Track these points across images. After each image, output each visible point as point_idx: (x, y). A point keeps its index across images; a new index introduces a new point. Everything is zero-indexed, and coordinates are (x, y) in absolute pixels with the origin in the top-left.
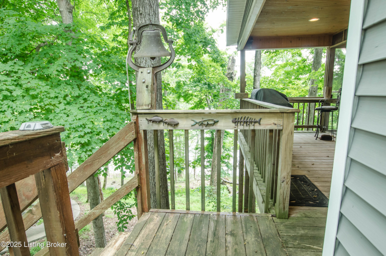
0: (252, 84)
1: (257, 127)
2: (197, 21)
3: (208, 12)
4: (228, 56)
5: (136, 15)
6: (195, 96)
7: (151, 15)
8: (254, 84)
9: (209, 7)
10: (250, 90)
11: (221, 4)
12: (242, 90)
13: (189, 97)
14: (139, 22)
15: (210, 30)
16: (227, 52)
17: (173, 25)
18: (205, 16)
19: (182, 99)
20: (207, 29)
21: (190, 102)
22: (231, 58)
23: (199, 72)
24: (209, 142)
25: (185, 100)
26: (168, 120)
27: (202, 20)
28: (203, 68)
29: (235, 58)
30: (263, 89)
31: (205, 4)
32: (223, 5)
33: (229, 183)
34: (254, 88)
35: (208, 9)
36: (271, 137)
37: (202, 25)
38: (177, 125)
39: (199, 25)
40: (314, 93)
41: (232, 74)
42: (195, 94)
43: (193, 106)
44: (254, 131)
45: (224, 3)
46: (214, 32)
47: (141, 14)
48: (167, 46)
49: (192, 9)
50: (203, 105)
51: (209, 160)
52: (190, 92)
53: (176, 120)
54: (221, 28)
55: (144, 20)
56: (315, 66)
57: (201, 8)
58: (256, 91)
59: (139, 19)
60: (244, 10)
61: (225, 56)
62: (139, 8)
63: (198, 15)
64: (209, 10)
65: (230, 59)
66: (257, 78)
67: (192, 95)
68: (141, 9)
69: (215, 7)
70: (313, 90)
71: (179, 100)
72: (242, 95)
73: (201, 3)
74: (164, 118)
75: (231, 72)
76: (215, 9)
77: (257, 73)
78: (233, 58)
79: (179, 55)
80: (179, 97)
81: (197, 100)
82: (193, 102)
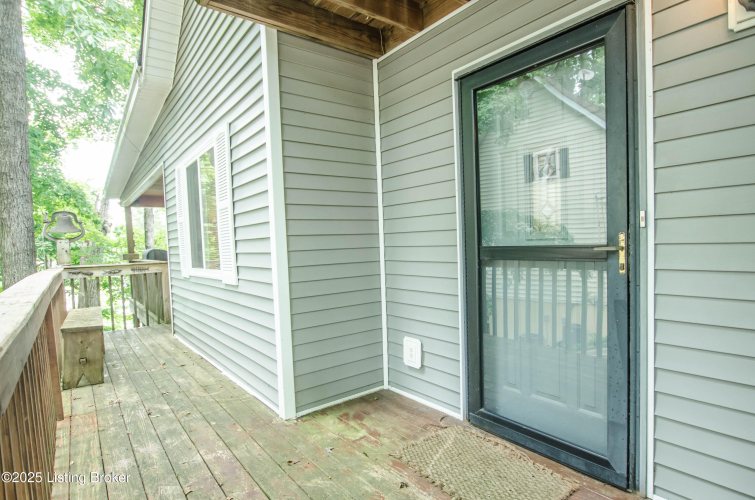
0: (143, 241)
1: (147, 272)
8: (146, 242)
10: (140, 250)
12: (131, 250)
26: (85, 271)
30: (154, 250)
34: (147, 247)
36: (156, 278)
38: (92, 274)
44: (145, 275)
48: (77, 225)
53: (91, 271)
58: (148, 250)
66: (149, 234)
72: (131, 256)
74: (82, 270)
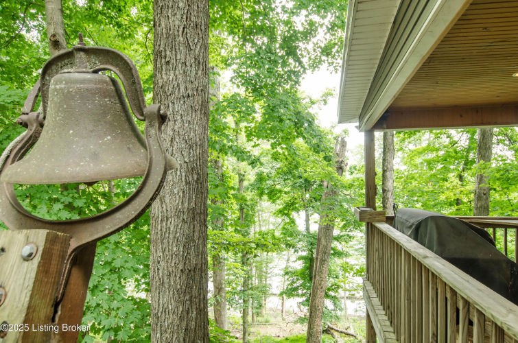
2: (288, 87)
3: (305, 73)
4: (334, 136)
5: (159, 65)
6: (286, 193)
7: (188, 64)
8: (383, 184)
9: (306, 66)
11: (326, 62)
13: (276, 194)
14: (162, 78)
15: (307, 100)
16: (332, 130)
17: (246, 91)
18: (301, 79)
19: (265, 197)
20: (304, 99)
21: (278, 202)
22: (340, 139)
23: (290, 164)
24: (306, 263)
25: (270, 199)
27: (295, 85)
28: (296, 159)
29: (346, 139)
31: (300, 63)
32: (329, 63)
33: (337, 331)
35: (305, 69)
37: (296, 92)
39: (291, 92)
40: (485, 197)
41: (341, 163)
42: (285, 190)
43: (281, 207)
45: (329, 61)
46: (313, 103)
47: (168, 63)
49: (280, 69)
50: (297, 205)
51: (304, 291)
52: (278, 187)
54: (324, 98)
55: (172, 75)
56: (482, 153)
57: (295, 67)
59: (164, 72)
60: (380, 56)
61: (329, 136)
62: (165, 51)
63: (289, 77)
64: (307, 71)
65: (337, 141)
67: (280, 191)
68: (168, 53)
69: (317, 67)
70: (482, 191)
71: (261, 199)
72: (371, 215)
73: (295, 61)
75: (341, 160)
76: (316, 69)
77: (389, 167)
78: (342, 139)
79: (256, 138)
80: (261, 194)
81: (286, 198)
82: (282, 201)
